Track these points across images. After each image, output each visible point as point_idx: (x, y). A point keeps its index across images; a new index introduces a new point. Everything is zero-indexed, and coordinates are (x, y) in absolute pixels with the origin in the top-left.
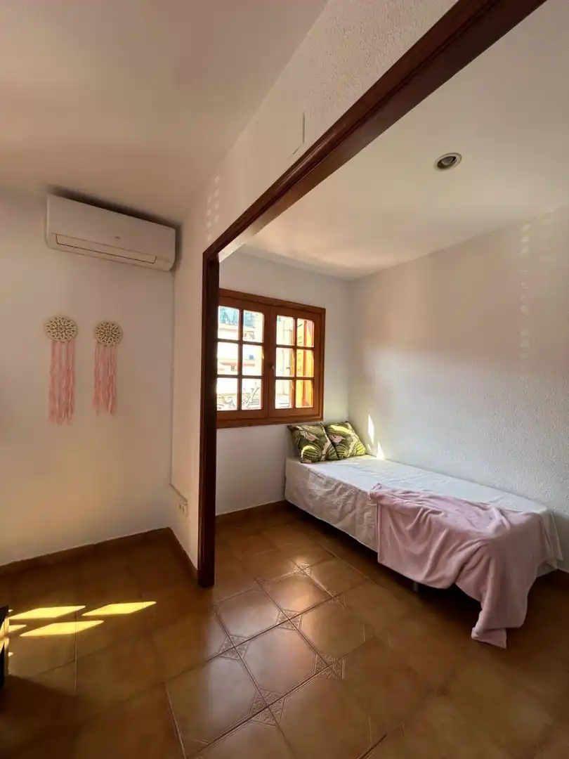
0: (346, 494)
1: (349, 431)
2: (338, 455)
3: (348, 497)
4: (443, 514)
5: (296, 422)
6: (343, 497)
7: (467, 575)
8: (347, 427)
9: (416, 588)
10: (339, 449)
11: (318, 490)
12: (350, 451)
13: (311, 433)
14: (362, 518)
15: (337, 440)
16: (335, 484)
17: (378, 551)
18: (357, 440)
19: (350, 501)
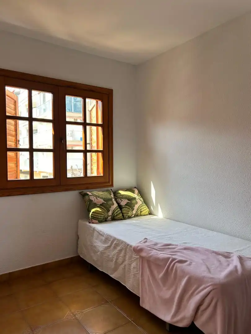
0: (119, 248)
1: (135, 195)
2: (123, 216)
3: (120, 251)
4: (188, 263)
5: (87, 188)
6: (116, 251)
7: (202, 315)
8: (133, 192)
9: (168, 328)
10: (124, 210)
11: (100, 246)
12: (134, 212)
13: (99, 197)
14: (130, 269)
15: (123, 203)
16: (112, 240)
17: (140, 296)
18: (141, 203)
19: (122, 255)
